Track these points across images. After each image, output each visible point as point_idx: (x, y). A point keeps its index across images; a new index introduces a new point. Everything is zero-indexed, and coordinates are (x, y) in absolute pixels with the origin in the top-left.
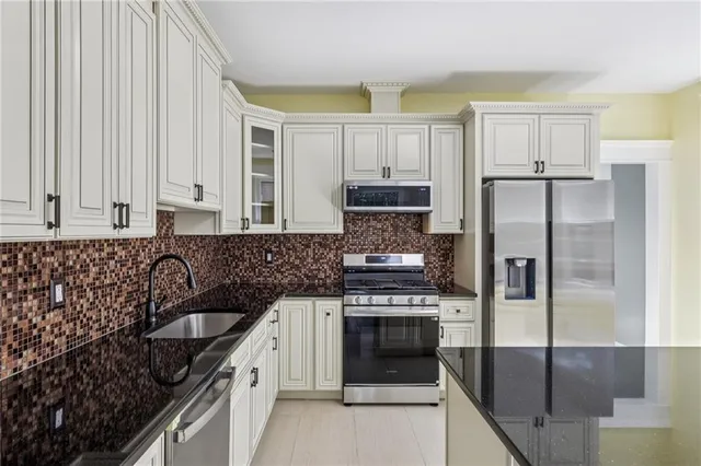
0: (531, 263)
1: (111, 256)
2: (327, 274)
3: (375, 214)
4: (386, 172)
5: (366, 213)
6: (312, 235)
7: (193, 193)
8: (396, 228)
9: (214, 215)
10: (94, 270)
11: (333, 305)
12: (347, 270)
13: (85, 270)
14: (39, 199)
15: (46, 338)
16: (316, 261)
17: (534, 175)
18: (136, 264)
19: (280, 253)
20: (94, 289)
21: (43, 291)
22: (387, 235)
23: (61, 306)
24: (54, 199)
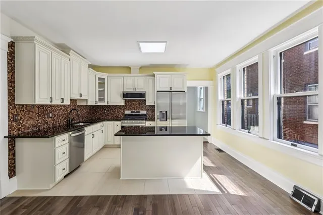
0: (166, 112)
1: (61, 109)
2: (121, 116)
3: (134, 100)
4: (135, 89)
5: (131, 100)
6: (117, 106)
7: (79, 95)
8: (139, 104)
9: (86, 100)
10: (57, 111)
11: (119, 123)
12: (126, 115)
13: (56, 111)
14: (49, 98)
15: (49, 123)
16: (118, 113)
17: (169, 90)
18: (67, 111)
19: (108, 110)
20: (58, 115)
21: (48, 114)
22: (137, 106)
23: (51, 117)
24: (52, 98)
